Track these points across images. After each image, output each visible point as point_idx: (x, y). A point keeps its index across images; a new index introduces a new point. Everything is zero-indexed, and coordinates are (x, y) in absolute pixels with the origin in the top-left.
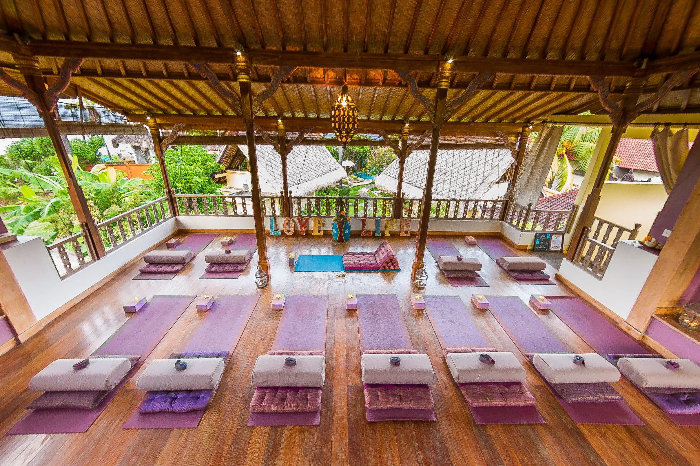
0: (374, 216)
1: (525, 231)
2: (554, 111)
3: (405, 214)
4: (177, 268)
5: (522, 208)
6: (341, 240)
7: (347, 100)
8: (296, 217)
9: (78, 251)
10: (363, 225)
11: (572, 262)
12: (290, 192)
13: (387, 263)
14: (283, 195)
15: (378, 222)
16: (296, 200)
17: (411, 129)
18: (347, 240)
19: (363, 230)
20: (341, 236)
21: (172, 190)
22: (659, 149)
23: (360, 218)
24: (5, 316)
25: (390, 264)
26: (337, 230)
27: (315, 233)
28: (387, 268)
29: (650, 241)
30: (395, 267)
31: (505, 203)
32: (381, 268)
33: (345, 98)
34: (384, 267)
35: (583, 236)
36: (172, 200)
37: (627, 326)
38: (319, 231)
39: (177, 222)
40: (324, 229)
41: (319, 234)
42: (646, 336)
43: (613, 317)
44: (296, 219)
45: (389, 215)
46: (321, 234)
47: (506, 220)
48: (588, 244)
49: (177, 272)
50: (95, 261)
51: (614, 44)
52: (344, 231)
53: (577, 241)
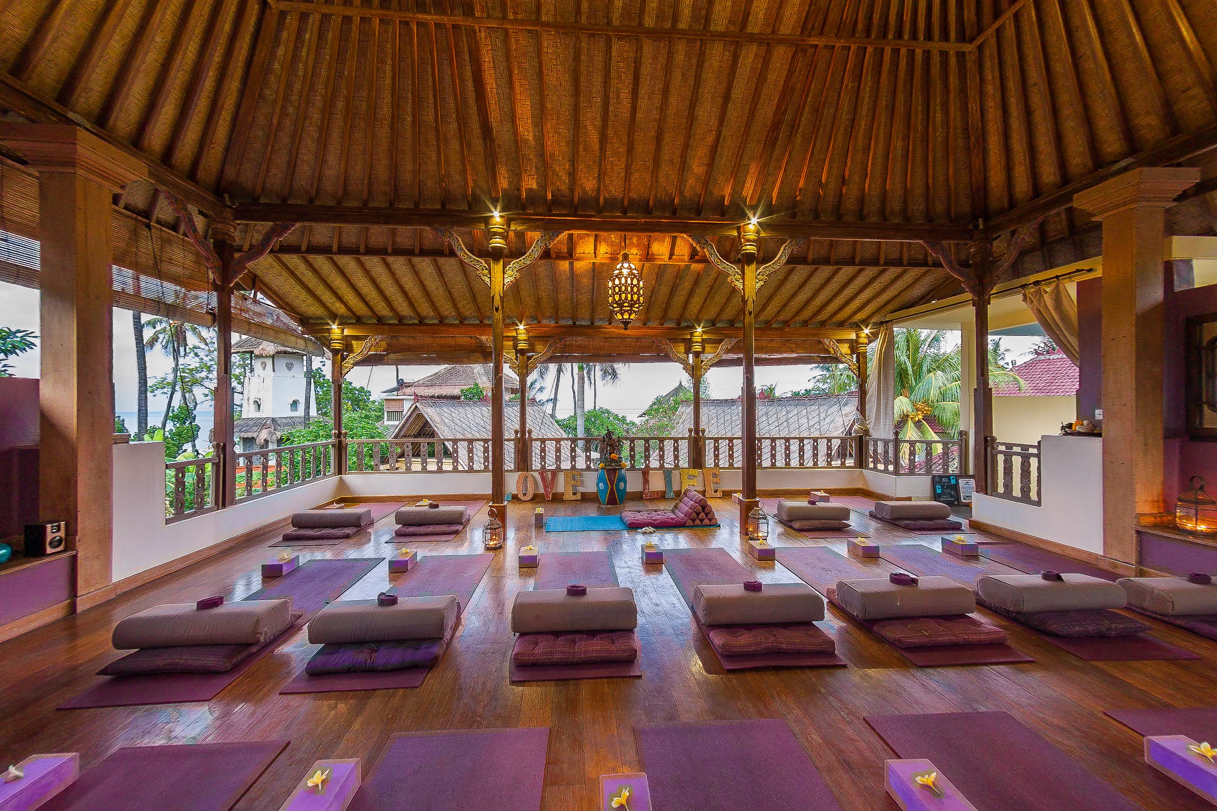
0: (662, 467)
1: (901, 475)
2: (891, 307)
3: (709, 461)
4: (348, 531)
5: (886, 443)
6: (612, 501)
7: (630, 268)
8: (536, 471)
9: (200, 485)
10: (646, 481)
11: (986, 494)
12: (530, 432)
13: (698, 514)
14: (519, 435)
15: (668, 474)
16: (539, 443)
17: (705, 337)
18: (622, 502)
19: (644, 489)
20: (612, 493)
21: (343, 431)
22: (1040, 312)
23: (639, 469)
24: (74, 553)
25: (702, 515)
26: (606, 484)
27: (569, 496)
28: (698, 522)
29: (1083, 425)
30: (710, 520)
31: (858, 439)
32: (690, 523)
33: (626, 265)
34: (694, 521)
35: (989, 448)
36: (340, 448)
37: (1110, 562)
38: (574, 494)
39: (342, 484)
40: (581, 489)
41: (574, 498)
42: (1145, 569)
43: (1084, 557)
44: (537, 475)
45: (684, 462)
46: (579, 497)
47: (866, 466)
48: (1001, 458)
49: (347, 537)
50: (218, 509)
51: (939, 207)
52: (617, 486)
53: (983, 459)
